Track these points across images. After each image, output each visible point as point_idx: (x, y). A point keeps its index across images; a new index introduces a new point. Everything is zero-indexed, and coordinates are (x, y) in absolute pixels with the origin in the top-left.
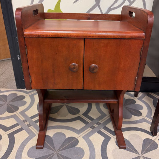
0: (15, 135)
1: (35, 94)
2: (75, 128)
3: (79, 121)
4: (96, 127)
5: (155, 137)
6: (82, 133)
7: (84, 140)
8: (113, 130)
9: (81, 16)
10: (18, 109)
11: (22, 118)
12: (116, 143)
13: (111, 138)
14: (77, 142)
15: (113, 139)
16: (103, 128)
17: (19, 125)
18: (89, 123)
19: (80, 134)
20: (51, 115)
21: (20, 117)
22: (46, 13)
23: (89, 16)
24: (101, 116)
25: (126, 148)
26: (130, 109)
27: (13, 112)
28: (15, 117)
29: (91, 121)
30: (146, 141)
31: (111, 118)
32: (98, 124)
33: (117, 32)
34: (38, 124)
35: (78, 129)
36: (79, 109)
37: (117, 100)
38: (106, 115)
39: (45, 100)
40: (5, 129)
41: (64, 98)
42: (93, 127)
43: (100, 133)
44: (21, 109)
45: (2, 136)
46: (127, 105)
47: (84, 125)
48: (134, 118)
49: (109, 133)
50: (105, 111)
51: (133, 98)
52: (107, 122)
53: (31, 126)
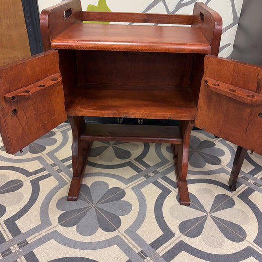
0: (40, 182)
1: (68, 130)
2: (122, 176)
3: (128, 168)
4: (152, 176)
5: (234, 192)
6: (131, 184)
7: (133, 192)
8: (175, 181)
9: (135, 16)
10: (44, 149)
11: (50, 161)
12: (177, 198)
13: (171, 191)
14: (123, 193)
15: (174, 193)
16: (161, 178)
17: (45, 170)
18: (142, 170)
19: (129, 185)
20: (90, 159)
21: (46, 160)
22: (85, 12)
23: (146, 17)
24: (160, 162)
25: (189, 205)
26: (205, 154)
27: (38, 153)
28: (40, 159)
29: (145, 169)
30: (220, 197)
31: (174, 165)
32: (155, 172)
33: (173, 44)
34: (71, 169)
35: (127, 178)
36: (131, 152)
37: (181, 140)
38: (168, 161)
39: (81, 136)
40: (27, 174)
41: (108, 134)
42: (147, 177)
43: (157, 184)
44: (49, 149)
45: (23, 183)
46: (201, 149)
47: (135, 173)
48: (209, 167)
49: (169, 186)
50: (168, 156)
51: (212, 140)
52: (168, 171)
53: (62, 171)
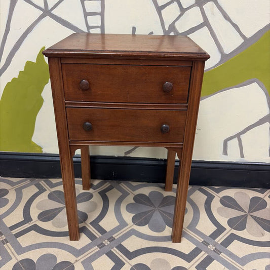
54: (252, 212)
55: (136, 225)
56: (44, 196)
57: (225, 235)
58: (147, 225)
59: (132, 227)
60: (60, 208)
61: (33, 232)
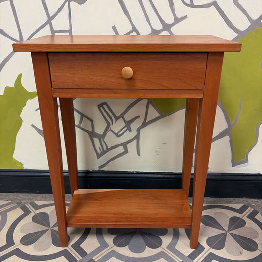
54: (232, 230)
55: (117, 246)
56: (29, 219)
57: (203, 255)
58: (127, 246)
59: (113, 249)
60: (43, 231)
61: (14, 256)
